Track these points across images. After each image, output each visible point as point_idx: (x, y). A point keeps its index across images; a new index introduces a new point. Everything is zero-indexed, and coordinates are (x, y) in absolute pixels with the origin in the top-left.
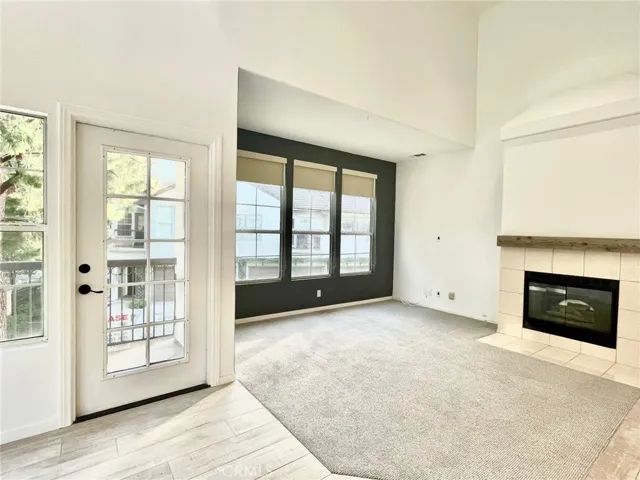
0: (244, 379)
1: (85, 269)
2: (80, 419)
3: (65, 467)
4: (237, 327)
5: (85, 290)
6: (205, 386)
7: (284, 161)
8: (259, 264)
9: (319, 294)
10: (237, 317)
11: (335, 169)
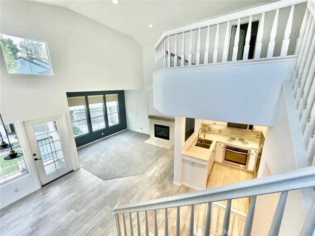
0: (83, 166)
1: (35, 155)
2: (43, 186)
3: (44, 196)
4: (78, 150)
5: (36, 159)
6: (73, 171)
7: (84, 97)
8: (80, 112)
9: (103, 134)
10: (77, 147)
11: (103, 96)
